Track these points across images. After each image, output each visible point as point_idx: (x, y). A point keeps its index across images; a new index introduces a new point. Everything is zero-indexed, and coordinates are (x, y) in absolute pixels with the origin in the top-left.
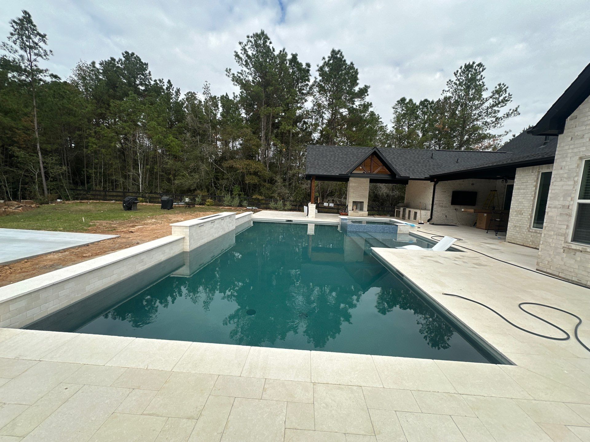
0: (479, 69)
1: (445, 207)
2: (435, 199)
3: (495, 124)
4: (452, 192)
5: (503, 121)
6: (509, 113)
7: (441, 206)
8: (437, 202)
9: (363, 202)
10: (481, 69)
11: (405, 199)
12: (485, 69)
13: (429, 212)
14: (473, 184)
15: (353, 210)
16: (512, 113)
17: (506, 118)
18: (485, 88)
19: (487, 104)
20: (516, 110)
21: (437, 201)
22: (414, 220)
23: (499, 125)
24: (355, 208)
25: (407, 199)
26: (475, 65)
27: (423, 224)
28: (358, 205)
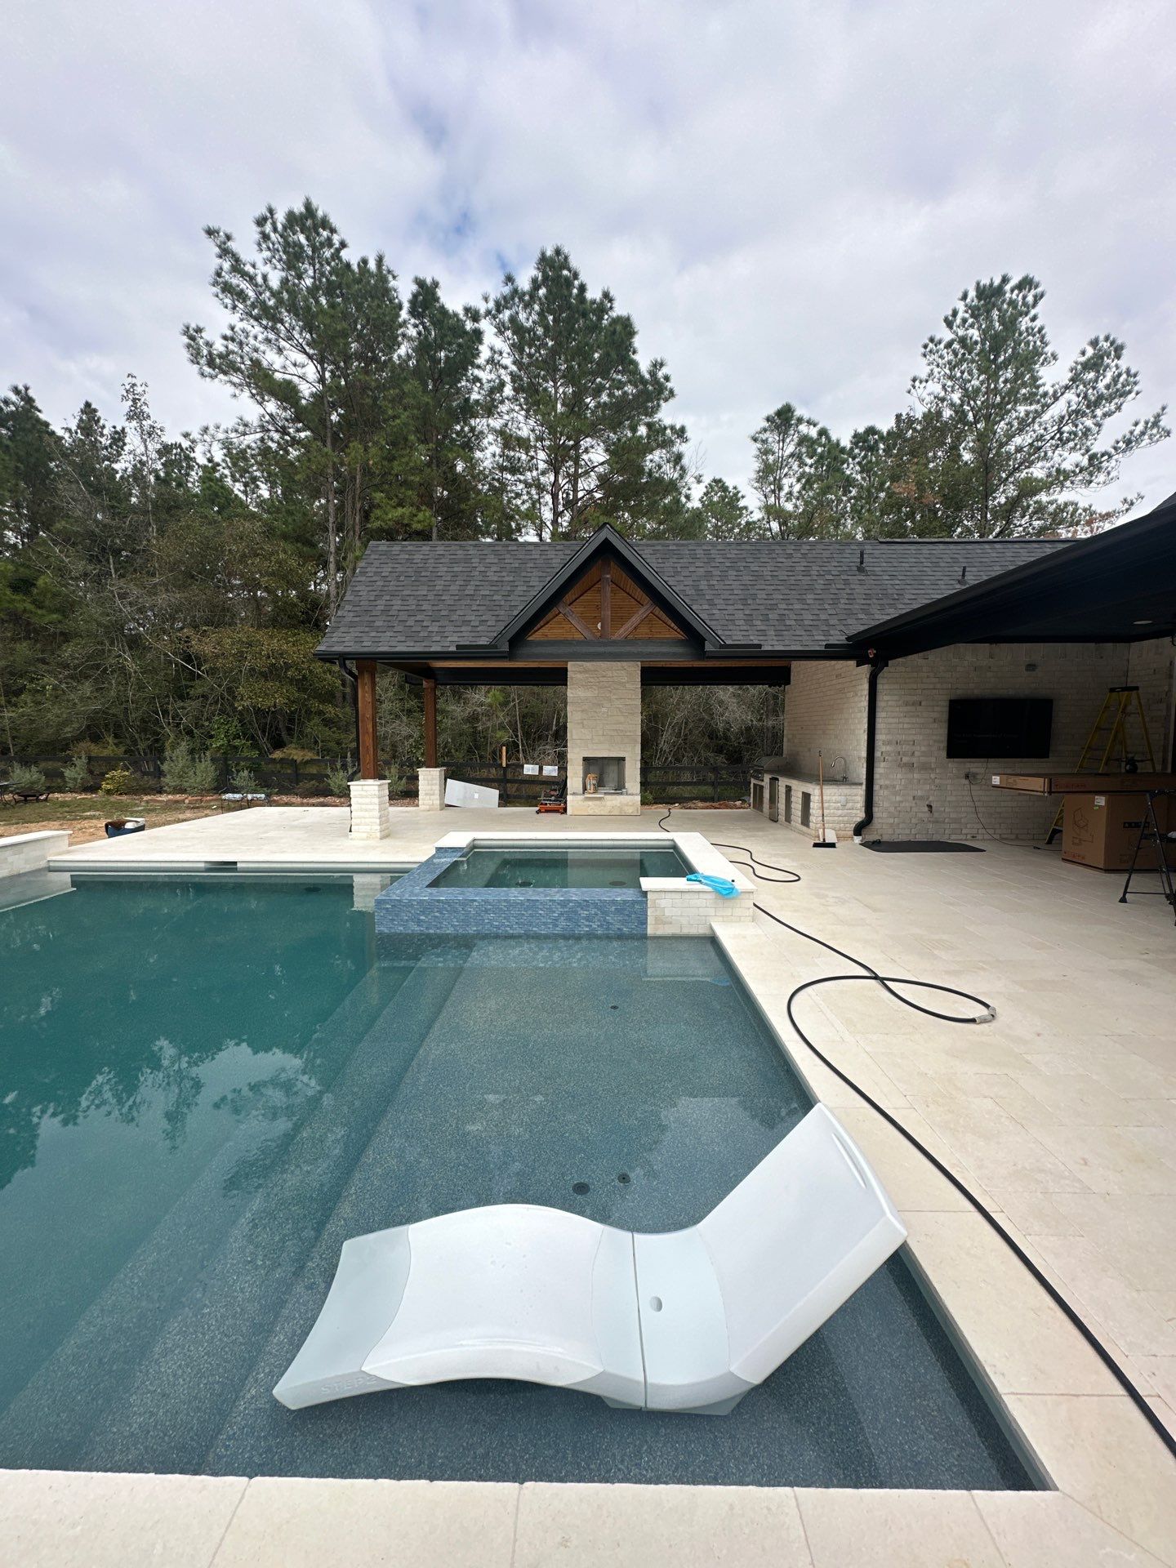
0: (1024, 297)
1: (925, 767)
2: (880, 737)
3: (1091, 474)
4: (947, 703)
5: (1113, 463)
6: (1132, 433)
7: (905, 765)
8: (889, 748)
9: (623, 759)
10: (1030, 299)
11: (785, 739)
12: (1042, 296)
13: (861, 791)
14: (1031, 667)
15: (585, 789)
16: (1143, 433)
17: (1124, 451)
18: (1049, 354)
19: (1058, 409)
20: (1156, 424)
21: (889, 743)
22: (804, 828)
23: (1102, 477)
24: (591, 781)
25: (789, 740)
26: (1008, 288)
27: (832, 845)
28: (603, 772)
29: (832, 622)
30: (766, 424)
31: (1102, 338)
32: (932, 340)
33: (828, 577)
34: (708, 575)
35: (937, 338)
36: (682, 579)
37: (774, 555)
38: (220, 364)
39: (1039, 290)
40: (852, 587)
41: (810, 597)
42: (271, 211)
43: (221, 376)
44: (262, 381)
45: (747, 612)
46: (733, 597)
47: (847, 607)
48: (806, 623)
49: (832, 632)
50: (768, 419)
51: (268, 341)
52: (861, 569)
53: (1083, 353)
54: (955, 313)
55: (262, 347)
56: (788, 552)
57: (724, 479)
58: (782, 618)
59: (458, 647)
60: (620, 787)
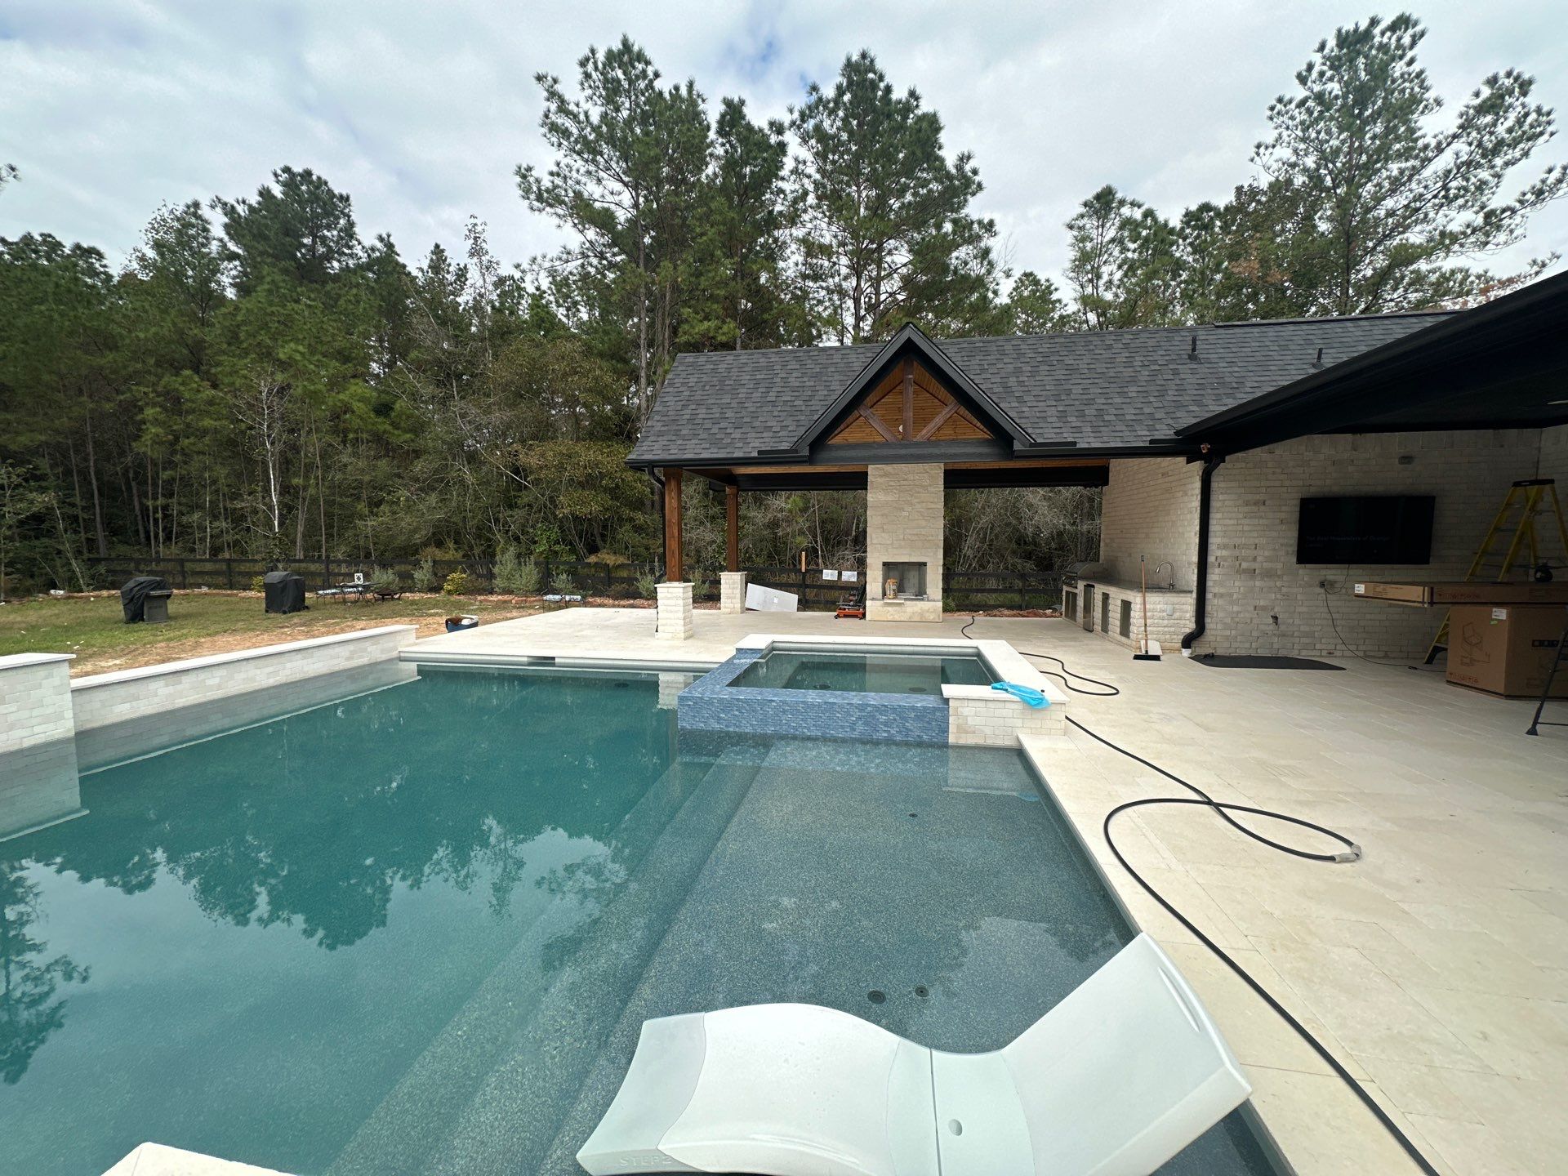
0: (1399, 39)
1: (1269, 574)
2: (1214, 541)
3: (1487, 234)
4: (1298, 502)
5: (1518, 219)
6: (1543, 181)
7: (1245, 571)
8: (1224, 553)
9: (925, 564)
10: (1406, 40)
11: (1102, 544)
12: (1422, 34)
13: (1189, 603)
14: (1406, 459)
15: (884, 594)
16: (1559, 182)
17: (1533, 204)
18: (1431, 101)
19: (1445, 161)
21: (1225, 547)
22: (1124, 639)
23: (1502, 237)
24: (891, 586)
25: (1106, 545)
26: (1377, 31)
27: (1156, 658)
28: (905, 578)
29: (1157, 416)
30: (1083, 210)
31: (1502, 74)
32: (1280, 100)
33: (1153, 367)
34: (1018, 372)
35: (1286, 99)
36: (989, 376)
37: (1092, 347)
38: (546, 198)
39: (1418, 28)
40: (1182, 376)
41: (1132, 391)
42: (593, 51)
43: (548, 209)
44: (584, 212)
45: (1061, 409)
46: (1044, 393)
47: (1175, 399)
48: (1128, 417)
49: (1158, 427)
50: (1085, 205)
51: (589, 173)
52: (1193, 357)
53: (1477, 95)
54: (1310, 67)
55: (584, 179)
56: (1108, 342)
57: (1036, 273)
58: (1100, 414)
59: (759, 452)
60: (921, 593)
